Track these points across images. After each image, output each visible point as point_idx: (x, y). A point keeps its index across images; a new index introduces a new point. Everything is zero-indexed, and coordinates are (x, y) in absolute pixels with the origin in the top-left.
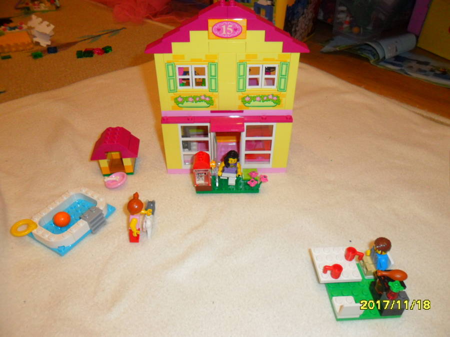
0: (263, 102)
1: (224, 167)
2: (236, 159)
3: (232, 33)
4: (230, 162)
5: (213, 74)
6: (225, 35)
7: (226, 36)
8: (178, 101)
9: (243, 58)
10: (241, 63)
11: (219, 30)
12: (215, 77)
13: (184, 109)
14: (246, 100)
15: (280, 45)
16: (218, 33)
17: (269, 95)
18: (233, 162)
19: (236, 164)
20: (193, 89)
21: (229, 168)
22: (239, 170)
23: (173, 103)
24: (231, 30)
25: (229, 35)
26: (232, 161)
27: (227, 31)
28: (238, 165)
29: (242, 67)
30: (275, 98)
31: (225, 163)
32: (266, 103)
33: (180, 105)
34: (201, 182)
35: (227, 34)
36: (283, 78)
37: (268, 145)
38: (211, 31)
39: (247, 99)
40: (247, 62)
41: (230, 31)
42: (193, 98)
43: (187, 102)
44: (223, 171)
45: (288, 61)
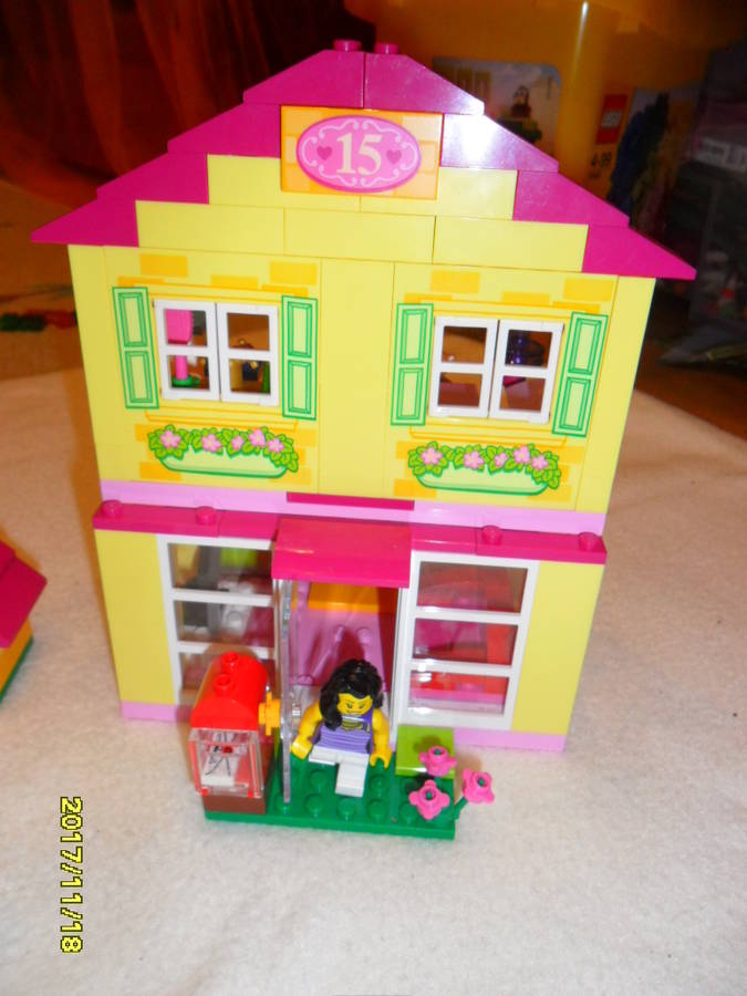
0: (492, 472)
1: (319, 724)
2: (368, 700)
3: (380, 173)
4: (342, 707)
5: (300, 345)
6: (347, 177)
7: (354, 183)
8: (165, 443)
9: (420, 285)
10: (413, 305)
11: (325, 153)
12: (305, 357)
13: (186, 478)
14: (422, 461)
15: (574, 237)
16: (322, 169)
17: (517, 448)
18: (356, 708)
19: (368, 716)
20: (222, 403)
21: (339, 731)
22: (380, 741)
23: (142, 453)
24: (377, 157)
25: (369, 179)
26: (351, 705)
27: (358, 161)
28: (376, 720)
29: (414, 322)
30: (539, 462)
31: (323, 710)
32: (503, 480)
33: (171, 461)
34: (222, 779)
35: (359, 176)
36: (578, 380)
37: (500, 645)
38: (294, 160)
39: (431, 456)
40: (438, 305)
41: (370, 164)
42: (219, 436)
43: (196, 450)
44: (316, 739)
45: (605, 309)
